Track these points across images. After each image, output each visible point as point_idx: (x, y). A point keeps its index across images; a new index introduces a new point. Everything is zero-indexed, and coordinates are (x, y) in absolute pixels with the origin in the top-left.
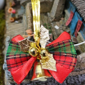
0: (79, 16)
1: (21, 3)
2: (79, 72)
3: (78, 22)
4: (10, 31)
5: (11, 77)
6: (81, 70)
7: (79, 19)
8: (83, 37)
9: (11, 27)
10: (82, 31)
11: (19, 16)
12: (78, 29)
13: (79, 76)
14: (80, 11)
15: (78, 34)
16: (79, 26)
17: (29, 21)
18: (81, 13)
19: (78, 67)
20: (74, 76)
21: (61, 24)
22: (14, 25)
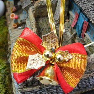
0: (84, 17)
1: (23, 8)
2: (90, 74)
3: (84, 23)
4: (14, 38)
5: (20, 86)
6: (92, 72)
7: (85, 19)
8: (91, 38)
9: (14, 33)
10: (89, 31)
11: (21, 21)
12: (84, 30)
13: (91, 78)
14: (85, 12)
15: (85, 35)
16: (85, 27)
17: (33, 26)
18: (86, 13)
19: (88, 69)
20: (85, 79)
21: (67, 26)
22: (17, 31)
